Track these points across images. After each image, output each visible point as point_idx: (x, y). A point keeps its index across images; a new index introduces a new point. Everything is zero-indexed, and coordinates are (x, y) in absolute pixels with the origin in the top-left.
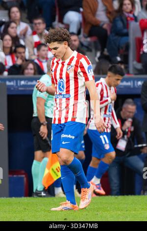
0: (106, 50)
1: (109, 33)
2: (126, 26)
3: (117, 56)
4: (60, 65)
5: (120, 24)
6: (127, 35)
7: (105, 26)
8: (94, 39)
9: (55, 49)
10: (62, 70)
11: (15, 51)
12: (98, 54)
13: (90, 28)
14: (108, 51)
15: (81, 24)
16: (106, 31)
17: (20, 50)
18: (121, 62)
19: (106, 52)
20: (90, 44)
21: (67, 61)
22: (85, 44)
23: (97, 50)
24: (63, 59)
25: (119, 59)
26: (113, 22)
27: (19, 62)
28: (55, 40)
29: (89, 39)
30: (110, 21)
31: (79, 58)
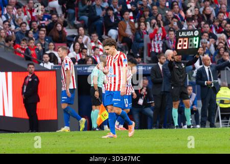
0: (131, 50)
1: (133, 41)
2: (142, 37)
3: (137, 53)
4: (111, 59)
5: (139, 36)
6: (143, 42)
7: (131, 37)
8: (125, 44)
9: (108, 49)
10: (111, 62)
11: (82, 51)
12: (127, 53)
13: (123, 38)
14: (132, 51)
15: (117, 36)
16: (131, 40)
17: (84, 51)
18: (139, 57)
19: (131, 52)
20: (122, 47)
21: (114, 57)
22: (120, 47)
23: (126, 50)
24: (112, 55)
25: (138, 55)
26: (135, 35)
27: (84, 57)
28: (108, 45)
29: (122, 44)
30: (133, 34)
31: (120, 54)
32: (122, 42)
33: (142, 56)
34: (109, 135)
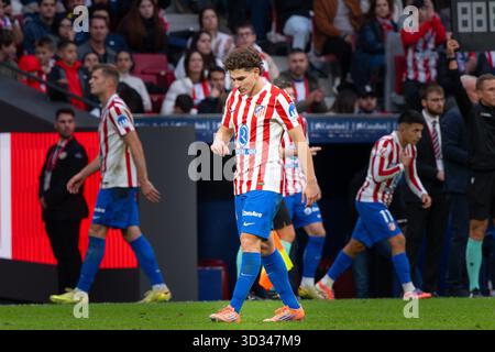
0: (349, 75)
1: (354, 48)
2: (381, 38)
3: (366, 84)
4: (244, 104)
5: (371, 36)
6: (382, 51)
7: (348, 39)
9: (241, 79)
11: (209, 77)
14: (352, 77)
15: (311, 35)
17: (217, 75)
18: (371, 95)
19: (349, 79)
23: (335, 75)
25: (368, 89)
27: (215, 93)
29: (323, 59)
30: (356, 31)
31: (274, 93)
32: (324, 52)
33: (379, 93)
34: (283, 314)
